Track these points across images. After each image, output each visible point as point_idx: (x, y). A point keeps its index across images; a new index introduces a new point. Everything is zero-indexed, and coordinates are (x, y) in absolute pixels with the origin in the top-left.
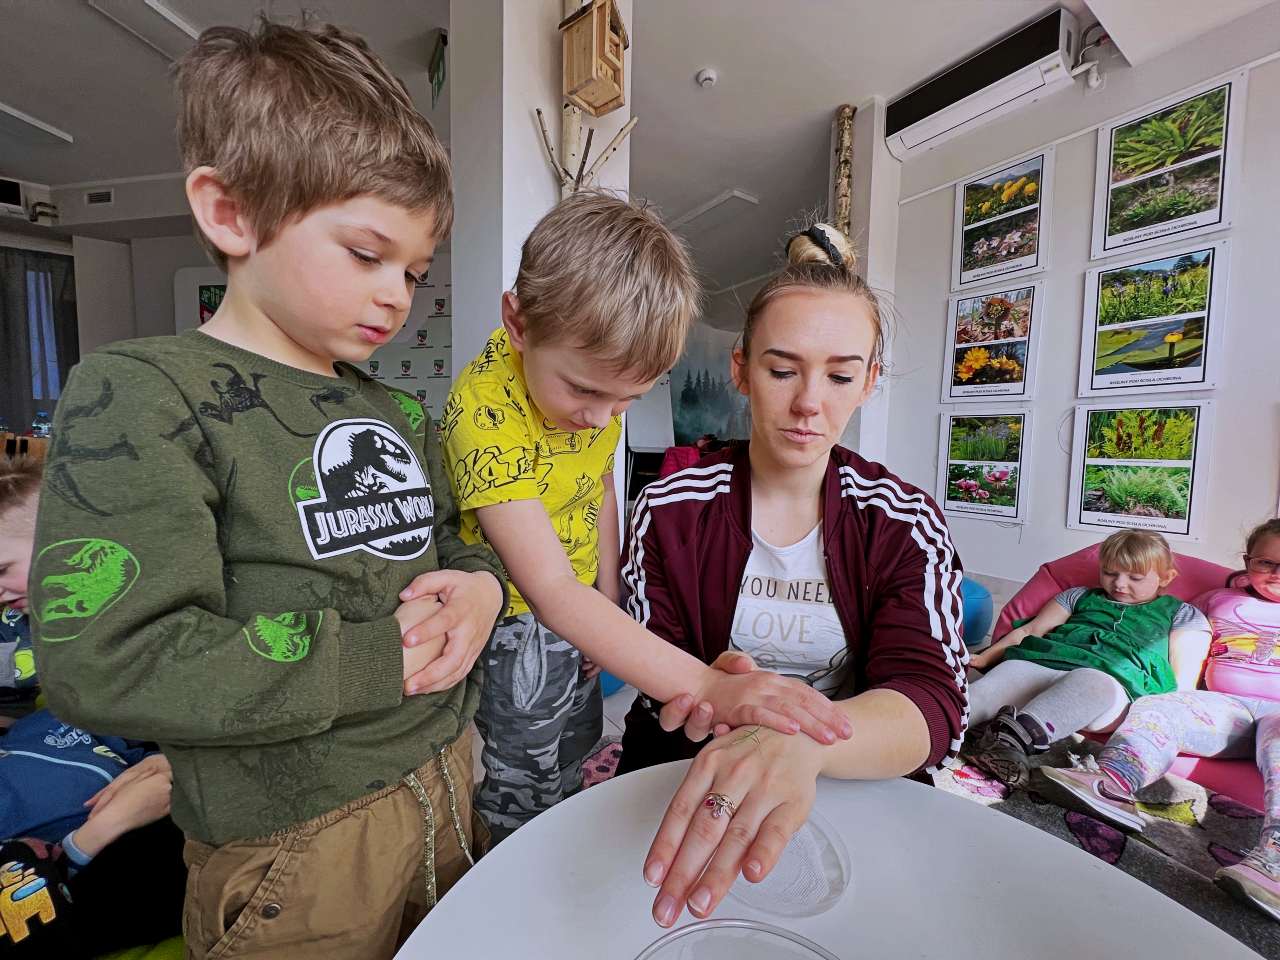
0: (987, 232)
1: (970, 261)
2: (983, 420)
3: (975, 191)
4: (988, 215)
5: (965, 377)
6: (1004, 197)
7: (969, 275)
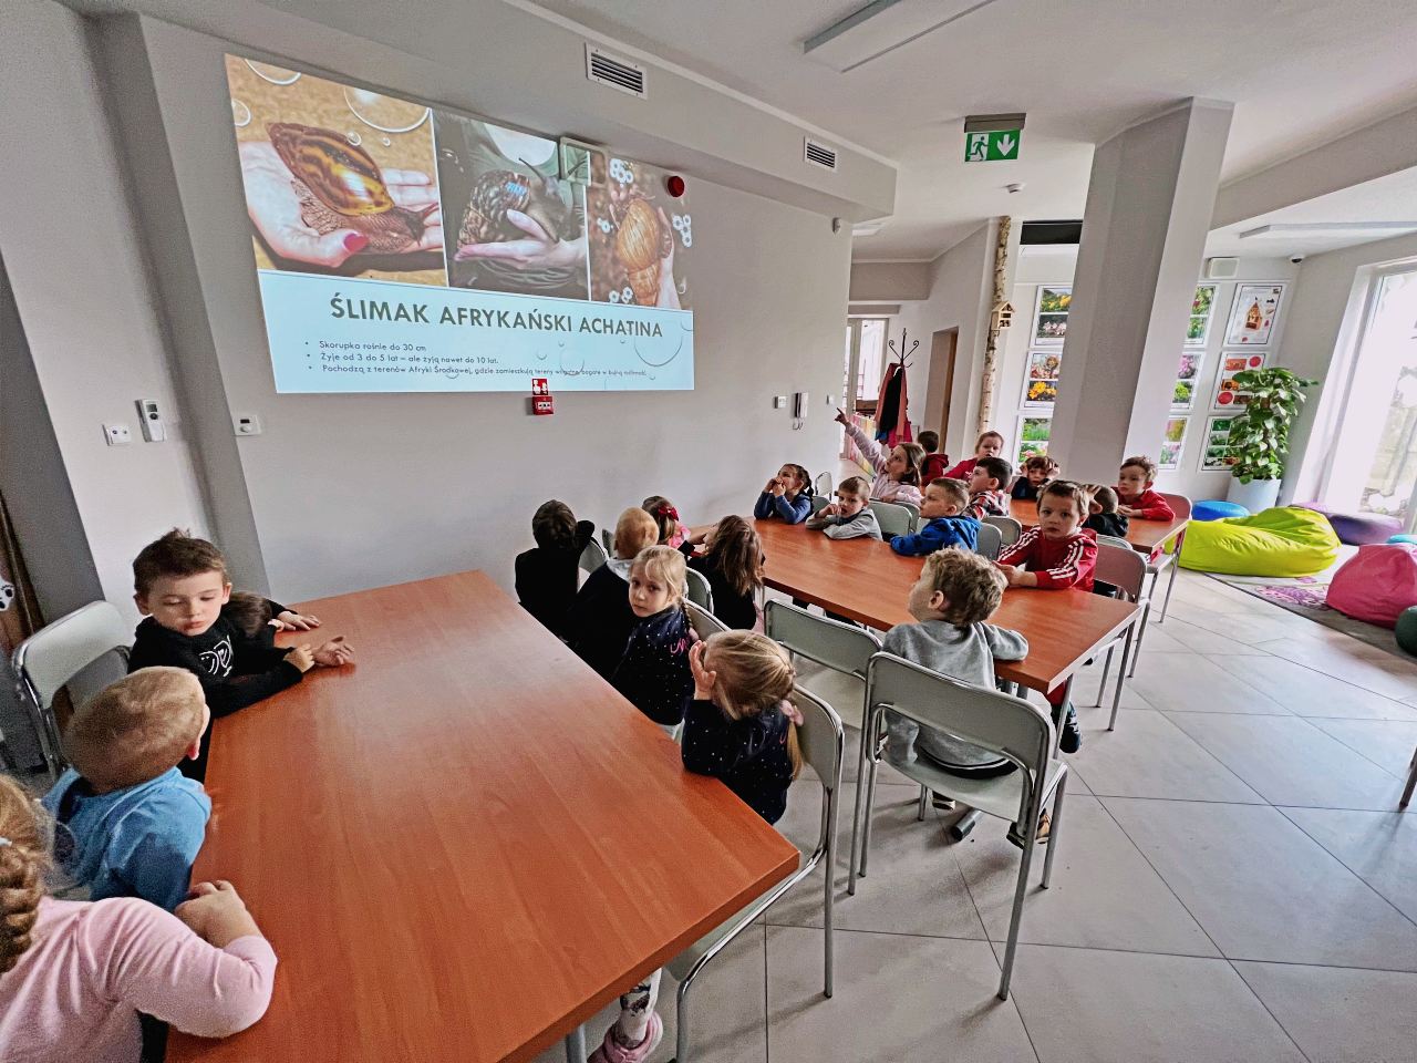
0: (1052, 319)
1: (1041, 334)
2: (1040, 420)
3: (1047, 292)
4: (1052, 310)
5: (1033, 396)
6: (1062, 303)
7: (1040, 340)
